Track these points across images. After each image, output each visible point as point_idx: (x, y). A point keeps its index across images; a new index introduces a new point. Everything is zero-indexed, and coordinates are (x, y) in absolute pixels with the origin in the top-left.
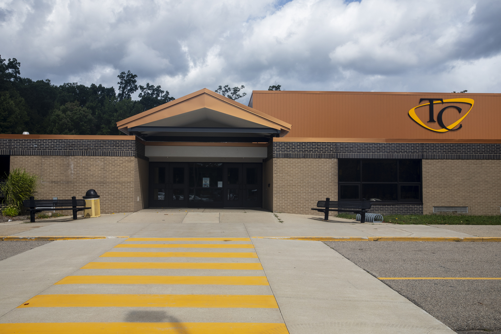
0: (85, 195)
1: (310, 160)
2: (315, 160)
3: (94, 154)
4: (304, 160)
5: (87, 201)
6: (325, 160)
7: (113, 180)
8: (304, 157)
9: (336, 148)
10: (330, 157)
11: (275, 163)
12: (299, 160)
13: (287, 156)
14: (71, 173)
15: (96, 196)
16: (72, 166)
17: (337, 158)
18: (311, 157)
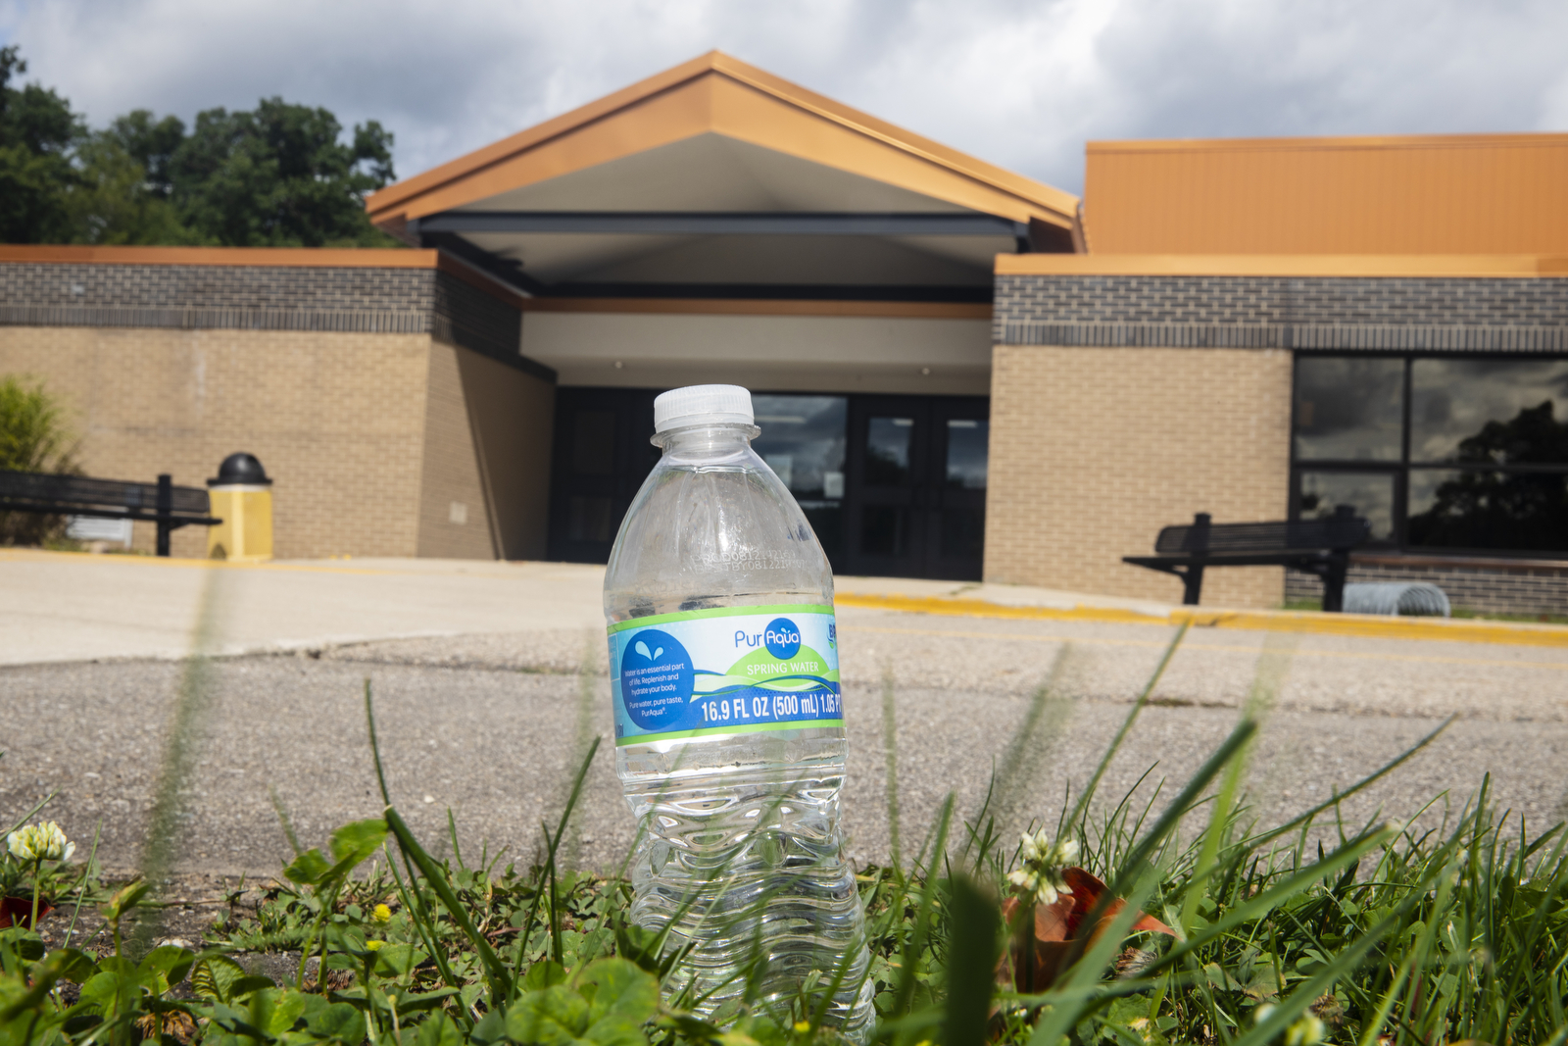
0: (214, 473)
1: (1160, 355)
2: (1182, 356)
3: (283, 324)
4: (1132, 355)
5: (218, 494)
6: (1229, 356)
7: (344, 428)
8: (1131, 343)
9: (1288, 304)
10: (1257, 342)
11: (1003, 369)
12: (1109, 355)
13: (1055, 338)
14: (197, 398)
15: (256, 475)
16: (201, 370)
17: (1288, 347)
18: (1167, 342)
